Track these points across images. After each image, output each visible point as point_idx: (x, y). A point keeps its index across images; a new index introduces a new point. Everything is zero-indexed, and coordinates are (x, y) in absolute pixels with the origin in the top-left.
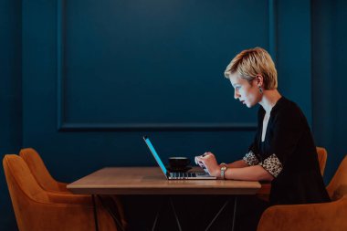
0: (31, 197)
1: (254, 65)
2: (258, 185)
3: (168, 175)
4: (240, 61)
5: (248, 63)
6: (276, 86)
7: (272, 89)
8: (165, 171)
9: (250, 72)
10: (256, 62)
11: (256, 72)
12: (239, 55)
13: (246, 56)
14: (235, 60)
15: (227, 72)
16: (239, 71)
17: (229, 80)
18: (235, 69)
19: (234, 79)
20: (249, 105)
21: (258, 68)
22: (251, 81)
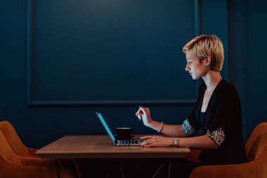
0: (7, 161)
1: (207, 48)
2: (188, 150)
3: (116, 142)
4: (197, 42)
5: (203, 46)
6: (221, 69)
7: (216, 71)
8: (113, 139)
9: (203, 52)
10: (209, 46)
11: (207, 54)
12: (198, 37)
13: (203, 39)
14: (194, 40)
15: (185, 48)
16: (194, 49)
17: (185, 55)
18: (191, 47)
19: (189, 55)
20: (194, 78)
21: (209, 51)
22: (201, 60)
